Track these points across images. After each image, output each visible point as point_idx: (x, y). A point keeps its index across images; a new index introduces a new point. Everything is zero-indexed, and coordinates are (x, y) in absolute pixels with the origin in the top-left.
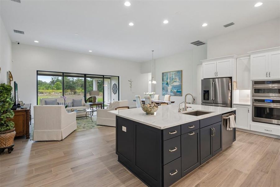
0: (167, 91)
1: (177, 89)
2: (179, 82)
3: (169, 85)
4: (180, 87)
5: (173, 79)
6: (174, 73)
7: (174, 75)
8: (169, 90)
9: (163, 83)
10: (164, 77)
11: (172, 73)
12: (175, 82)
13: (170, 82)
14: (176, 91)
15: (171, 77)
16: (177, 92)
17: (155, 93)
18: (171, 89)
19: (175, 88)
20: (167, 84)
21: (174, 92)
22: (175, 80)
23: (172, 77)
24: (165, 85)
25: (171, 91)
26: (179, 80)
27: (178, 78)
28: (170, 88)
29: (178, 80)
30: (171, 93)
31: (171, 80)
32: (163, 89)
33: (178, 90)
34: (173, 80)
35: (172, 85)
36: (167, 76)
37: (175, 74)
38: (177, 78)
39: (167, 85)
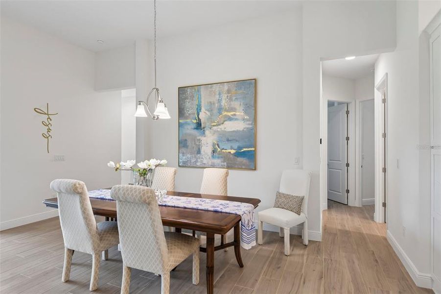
0: (199, 152)
1: (236, 145)
2: (244, 119)
3: (207, 132)
4: (251, 137)
5: (220, 110)
6: (226, 87)
7: (224, 96)
8: (207, 149)
9: (180, 125)
10: (188, 104)
11: (216, 88)
12: (230, 119)
13: (210, 119)
14: (233, 151)
15: (211, 104)
16: (239, 154)
17: (164, 162)
18: (214, 145)
19: (228, 140)
20: (199, 126)
21: (226, 157)
22: (230, 114)
23: (219, 101)
24: (190, 130)
25: (214, 152)
26: (246, 112)
27: (242, 108)
28: (208, 141)
29: (240, 113)
30: (213, 157)
31: (215, 111)
32: (183, 144)
33: (240, 148)
34: (220, 113)
35: (215, 132)
36: (199, 99)
37: (229, 91)
38: (237, 107)
39: (195, 132)
